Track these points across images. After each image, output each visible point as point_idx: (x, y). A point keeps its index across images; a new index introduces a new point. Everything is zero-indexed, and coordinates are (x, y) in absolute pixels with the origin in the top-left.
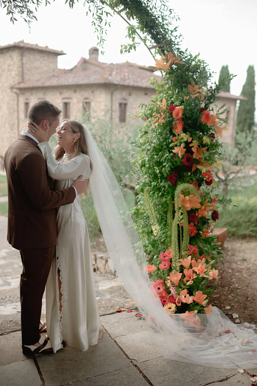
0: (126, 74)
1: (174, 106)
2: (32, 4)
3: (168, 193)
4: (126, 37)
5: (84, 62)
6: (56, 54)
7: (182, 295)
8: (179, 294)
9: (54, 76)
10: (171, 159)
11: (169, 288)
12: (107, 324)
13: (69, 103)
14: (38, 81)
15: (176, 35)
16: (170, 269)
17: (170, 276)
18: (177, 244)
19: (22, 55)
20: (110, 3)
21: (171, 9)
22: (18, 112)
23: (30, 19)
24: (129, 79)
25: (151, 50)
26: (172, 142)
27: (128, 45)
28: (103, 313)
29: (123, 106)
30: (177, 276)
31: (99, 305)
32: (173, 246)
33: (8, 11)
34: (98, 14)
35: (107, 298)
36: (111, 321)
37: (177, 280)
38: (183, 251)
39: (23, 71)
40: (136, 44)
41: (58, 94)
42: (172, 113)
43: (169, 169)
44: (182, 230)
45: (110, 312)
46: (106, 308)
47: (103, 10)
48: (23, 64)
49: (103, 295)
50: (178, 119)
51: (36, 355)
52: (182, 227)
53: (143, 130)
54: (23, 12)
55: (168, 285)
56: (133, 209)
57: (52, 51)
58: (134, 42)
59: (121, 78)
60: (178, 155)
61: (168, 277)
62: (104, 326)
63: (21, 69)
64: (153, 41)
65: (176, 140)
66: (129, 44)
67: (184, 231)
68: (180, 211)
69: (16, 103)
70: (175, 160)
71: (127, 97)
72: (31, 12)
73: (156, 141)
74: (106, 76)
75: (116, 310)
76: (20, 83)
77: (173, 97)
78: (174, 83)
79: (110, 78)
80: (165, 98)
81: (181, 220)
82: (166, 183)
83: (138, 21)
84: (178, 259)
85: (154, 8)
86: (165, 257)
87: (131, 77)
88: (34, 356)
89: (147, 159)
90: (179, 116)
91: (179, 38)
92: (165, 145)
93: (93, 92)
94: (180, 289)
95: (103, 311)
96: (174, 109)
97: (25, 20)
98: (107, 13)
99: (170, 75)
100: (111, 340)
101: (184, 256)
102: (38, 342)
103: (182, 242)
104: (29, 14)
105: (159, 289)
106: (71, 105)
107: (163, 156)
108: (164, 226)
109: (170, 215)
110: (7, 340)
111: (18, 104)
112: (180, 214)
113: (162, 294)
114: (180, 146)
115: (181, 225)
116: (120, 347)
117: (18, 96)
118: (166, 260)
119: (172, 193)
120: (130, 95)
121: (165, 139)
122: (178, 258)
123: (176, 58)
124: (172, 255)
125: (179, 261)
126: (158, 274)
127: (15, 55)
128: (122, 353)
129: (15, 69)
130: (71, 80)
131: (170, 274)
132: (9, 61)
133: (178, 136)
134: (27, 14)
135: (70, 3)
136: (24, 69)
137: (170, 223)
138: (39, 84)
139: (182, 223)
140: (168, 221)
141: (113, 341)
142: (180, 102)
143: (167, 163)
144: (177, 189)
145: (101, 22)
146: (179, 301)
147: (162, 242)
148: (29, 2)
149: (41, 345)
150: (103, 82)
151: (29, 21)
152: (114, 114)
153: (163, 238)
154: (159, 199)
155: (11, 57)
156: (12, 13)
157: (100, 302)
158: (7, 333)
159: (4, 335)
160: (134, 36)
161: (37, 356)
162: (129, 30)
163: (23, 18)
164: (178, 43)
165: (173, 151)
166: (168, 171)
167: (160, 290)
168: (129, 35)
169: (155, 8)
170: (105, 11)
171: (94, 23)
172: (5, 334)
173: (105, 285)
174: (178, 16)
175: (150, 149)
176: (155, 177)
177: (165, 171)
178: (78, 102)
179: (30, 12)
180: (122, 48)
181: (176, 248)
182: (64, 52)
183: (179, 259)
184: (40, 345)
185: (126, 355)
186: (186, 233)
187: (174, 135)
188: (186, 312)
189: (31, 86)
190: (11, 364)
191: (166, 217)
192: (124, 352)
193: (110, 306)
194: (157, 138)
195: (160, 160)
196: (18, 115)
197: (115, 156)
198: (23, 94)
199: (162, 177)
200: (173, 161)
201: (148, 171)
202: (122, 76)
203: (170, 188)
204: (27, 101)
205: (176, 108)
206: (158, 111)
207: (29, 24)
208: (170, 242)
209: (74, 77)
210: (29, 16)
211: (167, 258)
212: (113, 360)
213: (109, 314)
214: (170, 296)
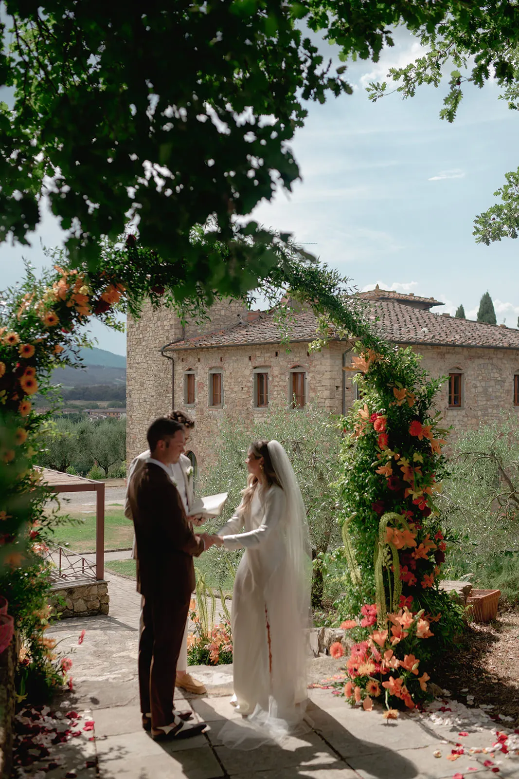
7: (386, 658)
9: (239, 325)
10: (376, 482)
11: (370, 648)
13: (266, 374)
14: (210, 335)
22: (174, 392)
30: (382, 634)
37: (382, 639)
38: (394, 605)
39: (183, 319)
41: (246, 359)
42: (373, 424)
44: (392, 575)
50: (381, 432)
52: (391, 571)
55: (369, 645)
60: (384, 476)
67: (394, 577)
69: (170, 376)
70: (381, 482)
76: (177, 341)
81: (388, 561)
86: (368, 611)
89: (347, 482)
90: (383, 428)
93: (308, 354)
103: (392, 592)
106: (270, 378)
111: (173, 378)
114: (385, 465)
115: (388, 567)
117: (174, 363)
119: (376, 525)
129: (170, 316)
130: (269, 334)
138: (213, 342)
143: (371, 487)
144: (381, 519)
152: (348, 393)
165: (377, 472)
166: (372, 497)
175: (351, 469)
177: (367, 498)
178: (283, 374)
181: (382, 598)
184: (175, 726)
186: (398, 579)
189: (197, 345)
196: (173, 399)
198: (183, 359)
199: (365, 505)
200: (378, 484)
203: (375, 518)
204: (190, 372)
205: (378, 418)
211: (371, 613)
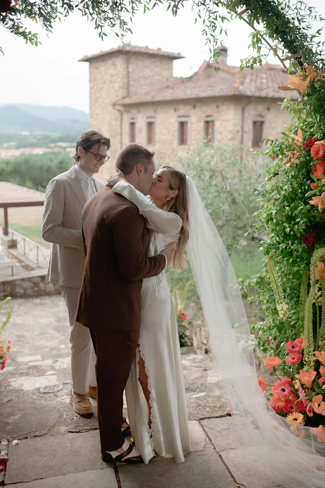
0: (264, 81)
1: (314, 141)
2: (126, 12)
3: (302, 259)
4: (249, 47)
5: (208, 66)
6: (172, 58)
7: (314, 402)
8: (311, 401)
9: (168, 87)
10: (308, 213)
11: (297, 390)
12: (213, 431)
13: (186, 122)
14: (147, 94)
15: (319, 42)
16: (302, 365)
17: (299, 374)
18: (311, 330)
19: (128, 62)
20: (228, 3)
21: (311, 7)
22: (121, 135)
23: (123, 33)
24: (268, 87)
25: (284, 62)
26: (310, 189)
27: (251, 58)
28: (208, 414)
29: (259, 124)
30: (310, 375)
31: (204, 403)
32: (306, 332)
33: (96, 25)
34: (211, 19)
35: (216, 395)
36: (218, 427)
37: (308, 381)
38: (320, 340)
39: (128, 82)
40: (262, 56)
41: (172, 111)
42: (310, 150)
43: (304, 227)
44: (320, 311)
45: (218, 414)
46: (213, 409)
47: (218, 14)
48: (128, 73)
49: (211, 390)
50: (318, 159)
51: (118, 463)
52: (320, 307)
53: (273, 170)
54: (114, 25)
55: (296, 387)
56: (256, 277)
57: (166, 54)
58: (259, 54)
59: (256, 87)
60: (318, 207)
61: (297, 376)
62: (208, 434)
63: (126, 80)
64: (286, 51)
65: (315, 188)
66: (253, 57)
67: (323, 313)
68: (318, 285)
69: (119, 123)
70: (313, 214)
71: (264, 113)
72: (125, 23)
73: (288, 187)
74: (236, 85)
75: (226, 413)
76: (124, 98)
77: (314, 126)
78: (314, 108)
79: (241, 87)
80: (301, 129)
81: (318, 298)
82: (299, 245)
83: (265, 25)
84: (312, 352)
85: (287, 6)
86: (293, 347)
87: (270, 85)
88: (116, 465)
89: (274, 212)
90: (320, 154)
91: (323, 44)
92: (301, 192)
93: (218, 107)
94: (314, 393)
95: (208, 412)
96: (313, 144)
97: (117, 35)
98: (223, 18)
99: (309, 97)
100: (215, 453)
101: (321, 346)
102: (121, 447)
103: (320, 328)
104: (123, 26)
105: (283, 390)
106: (189, 125)
107: (296, 208)
108: (295, 304)
109: (303, 290)
110: (85, 440)
111: (121, 125)
112: (317, 289)
113: (288, 397)
114: (320, 195)
115: (318, 304)
116: (226, 465)
117: (121, 114)
118: (295, 352)
119: (307, 259)
120: (268, 109)
121: (300, 184)
122: (312, 349)
123: (318, 74)
124: (304, 345)
125: (313, 354)
126: (284, 369)
127: (119, 63)
128: (228, 474)
129: (119, 80)
130: (189, 92)
131: (300, 371)
132: (111, 71)
133: (318, 181)
134: (120, 27)
135: (173, 9)
136: (131, 79)
137: (303, 301)
138: (149, 99)
139: (320, 302)
140: (300, 298)
141: (217, 456)
142: (322, 135)
143: (302, 219)
144: (313, 255)
145: (215, 30)
146: (311, 409)
147: (292, 325)
148: (123, 11)
149: (125, 452)
150: (231, 93)
151: (122, 35)
152: (245, 135)
153: (294, 320)
154: (289, 268)
155: (114, 64)
156: (101, 26)
157: (206, 399)
158: (85, 431)
159: (81, 432)
160: (259, 45)
161: (118, 465)
162: (253, 38)
163: (114, 32)
164: (321, 52)
165: (311, 202)
166: (303, 229)
167: (284, 393)
168: (254, 44)
169: (289, 7)
170: (220, 16)
171: (206, 31)
172: (83, 431)
173: (216, 375)
174: (321, 16)
175: (280, 198)
176: (286, 237)
177: (298, 229)
178: (198, 121)
179: (123, 23)
180: (242, 63)
181: (310, 336)
182: (182, 55)
183: (314, 351)
184: (123, 452)
185: (232, 477)
187: (313, 181)
188: (319, 426)
189: (138, 101)
190: (87, 472)
191: (299, 291)
192: (231, 473)
193: (218, 406)
194: (289, 183)
195: (292, 214)
196: (121, 140)
197: (239, 200)
198: (128, 112)
199: (295, 237)
200: (310, 215)
201: (276, 229)
202: (258, 84)
203: (305, 252)
204: (133, 121)
205: (315, 143)
206: (290, 147)
207: (123, 38)
208: (303, 326)
209: (194, 88)
210: (123, 28)
211: (297, 349)
212: (214, 482)
213: (216, 417)
214: (298, 402)
